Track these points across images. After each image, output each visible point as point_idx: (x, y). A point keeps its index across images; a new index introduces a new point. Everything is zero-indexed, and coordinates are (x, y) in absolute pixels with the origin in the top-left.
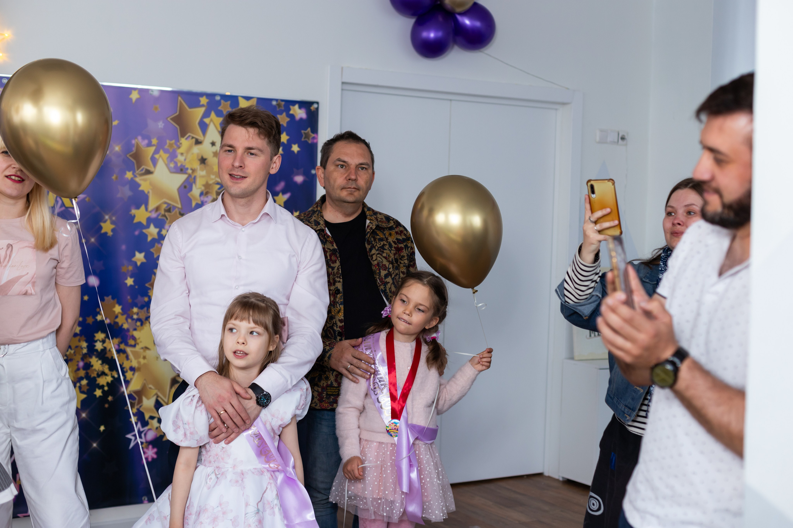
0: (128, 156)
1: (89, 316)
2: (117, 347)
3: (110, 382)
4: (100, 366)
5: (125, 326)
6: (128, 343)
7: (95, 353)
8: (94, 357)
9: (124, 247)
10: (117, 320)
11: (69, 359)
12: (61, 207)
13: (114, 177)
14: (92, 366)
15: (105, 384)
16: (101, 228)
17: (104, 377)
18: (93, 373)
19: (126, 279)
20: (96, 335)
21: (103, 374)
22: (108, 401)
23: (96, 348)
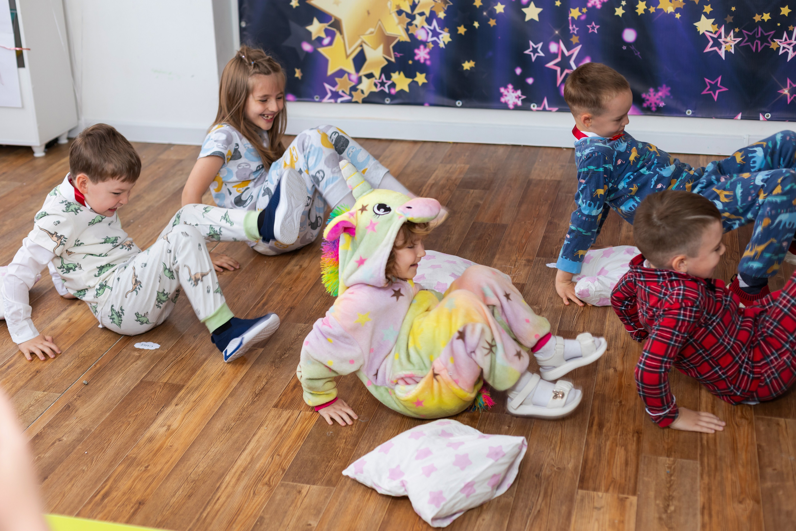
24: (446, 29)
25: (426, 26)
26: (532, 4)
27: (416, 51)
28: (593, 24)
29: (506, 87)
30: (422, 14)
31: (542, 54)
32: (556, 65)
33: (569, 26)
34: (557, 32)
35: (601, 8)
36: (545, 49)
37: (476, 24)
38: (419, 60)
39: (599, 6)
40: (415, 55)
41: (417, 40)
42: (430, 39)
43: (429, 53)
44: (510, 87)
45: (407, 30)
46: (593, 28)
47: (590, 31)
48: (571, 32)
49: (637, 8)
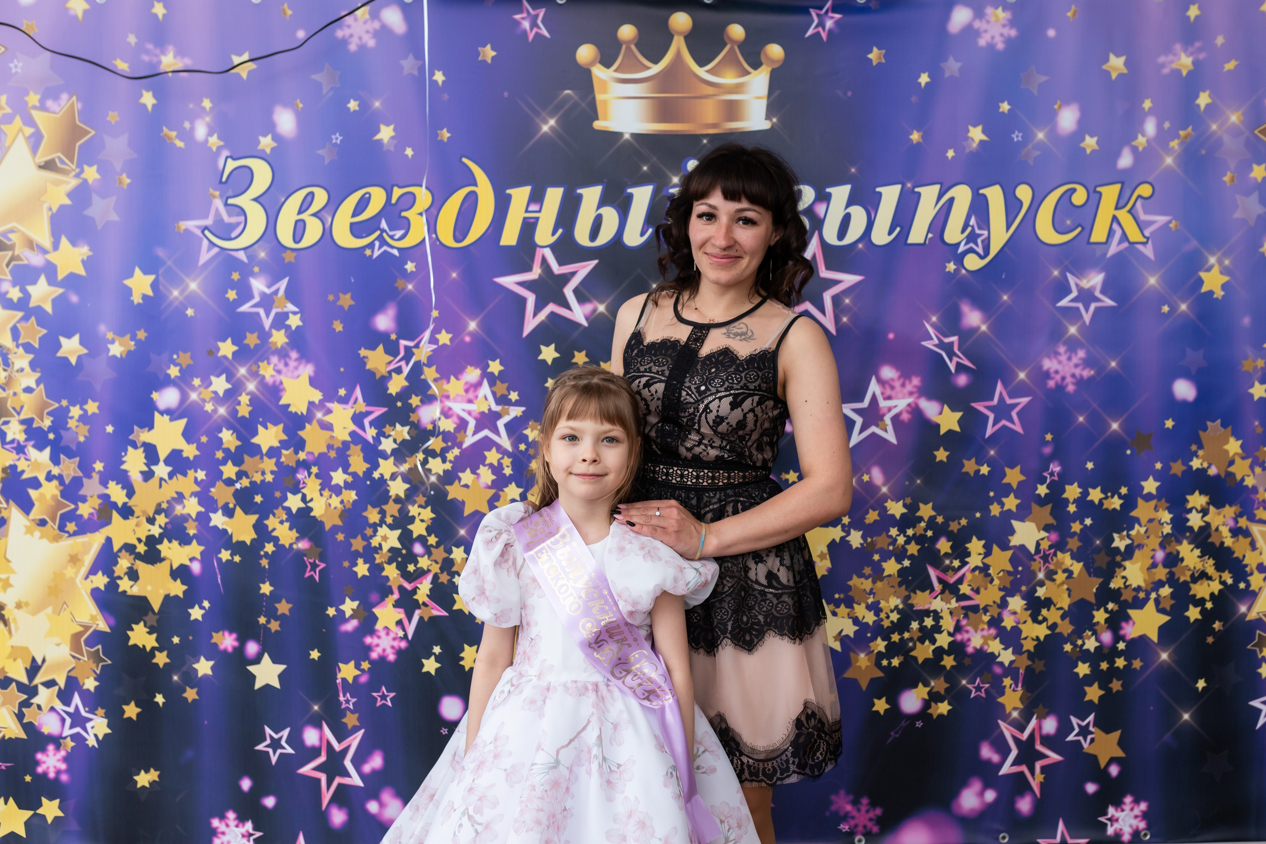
0: (1256, 132)
1: (1175, 461)
2: (1231, 523)
3: (1216, 593)
4: (1199, 560)
5: (1250, 482)
6: (1255, 515)
7: (1188, 534)
8: (1185, 542)
9: (1246, 321)
10: (1231, 469)
11: (1135, 544)
12: (1120, 242)
13: (1226, 179)
14: (1182, 560)
15: (1207, 597)
16: (1201, 282)
17: (1206, 582)
18: (1185, 575)
19: (1252, 386)
20: (1189, 497)
21: (1204, 575)
22: (1212, 632)
23: (1189, 524)
24: (100, 711)
25: (59, 706)
26: (266, 658)
27: (40, 756)
28: (384, 689)
29: (222, 817)
30: (50, 684)
31: (289, 750)
32: (316, 769)
33: (339, 696)
34: (316, 708)
35: (396, 661)
36: (296, 740)
37: (160, 699)
38: (45, 774)
39: (392, 657)
40: (38, 763)
41: (43, 734)
42: (67, 732)
43: (65, 760)
44: (231, 815)
45: (20, 716)
46: (384, 697)
47: (379, 704)
48: (343, 706)
49: (462, 659)
